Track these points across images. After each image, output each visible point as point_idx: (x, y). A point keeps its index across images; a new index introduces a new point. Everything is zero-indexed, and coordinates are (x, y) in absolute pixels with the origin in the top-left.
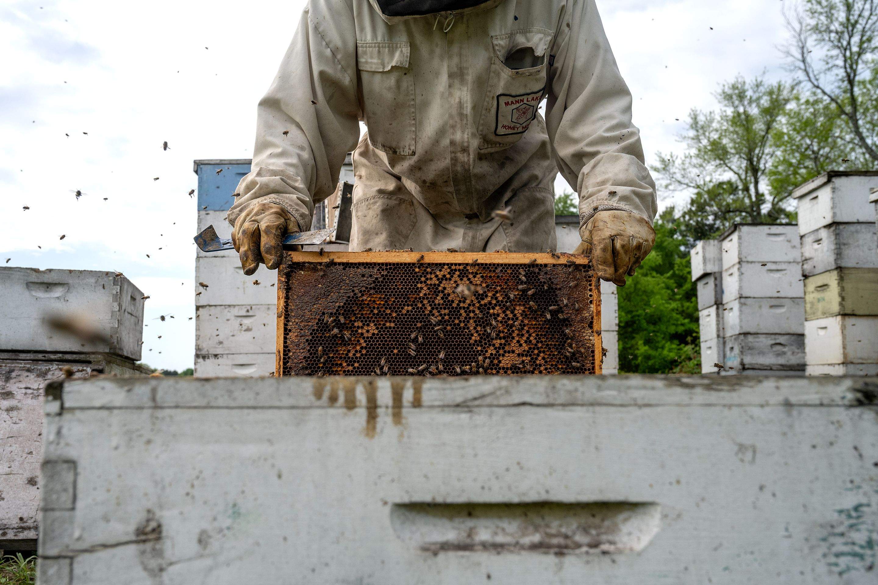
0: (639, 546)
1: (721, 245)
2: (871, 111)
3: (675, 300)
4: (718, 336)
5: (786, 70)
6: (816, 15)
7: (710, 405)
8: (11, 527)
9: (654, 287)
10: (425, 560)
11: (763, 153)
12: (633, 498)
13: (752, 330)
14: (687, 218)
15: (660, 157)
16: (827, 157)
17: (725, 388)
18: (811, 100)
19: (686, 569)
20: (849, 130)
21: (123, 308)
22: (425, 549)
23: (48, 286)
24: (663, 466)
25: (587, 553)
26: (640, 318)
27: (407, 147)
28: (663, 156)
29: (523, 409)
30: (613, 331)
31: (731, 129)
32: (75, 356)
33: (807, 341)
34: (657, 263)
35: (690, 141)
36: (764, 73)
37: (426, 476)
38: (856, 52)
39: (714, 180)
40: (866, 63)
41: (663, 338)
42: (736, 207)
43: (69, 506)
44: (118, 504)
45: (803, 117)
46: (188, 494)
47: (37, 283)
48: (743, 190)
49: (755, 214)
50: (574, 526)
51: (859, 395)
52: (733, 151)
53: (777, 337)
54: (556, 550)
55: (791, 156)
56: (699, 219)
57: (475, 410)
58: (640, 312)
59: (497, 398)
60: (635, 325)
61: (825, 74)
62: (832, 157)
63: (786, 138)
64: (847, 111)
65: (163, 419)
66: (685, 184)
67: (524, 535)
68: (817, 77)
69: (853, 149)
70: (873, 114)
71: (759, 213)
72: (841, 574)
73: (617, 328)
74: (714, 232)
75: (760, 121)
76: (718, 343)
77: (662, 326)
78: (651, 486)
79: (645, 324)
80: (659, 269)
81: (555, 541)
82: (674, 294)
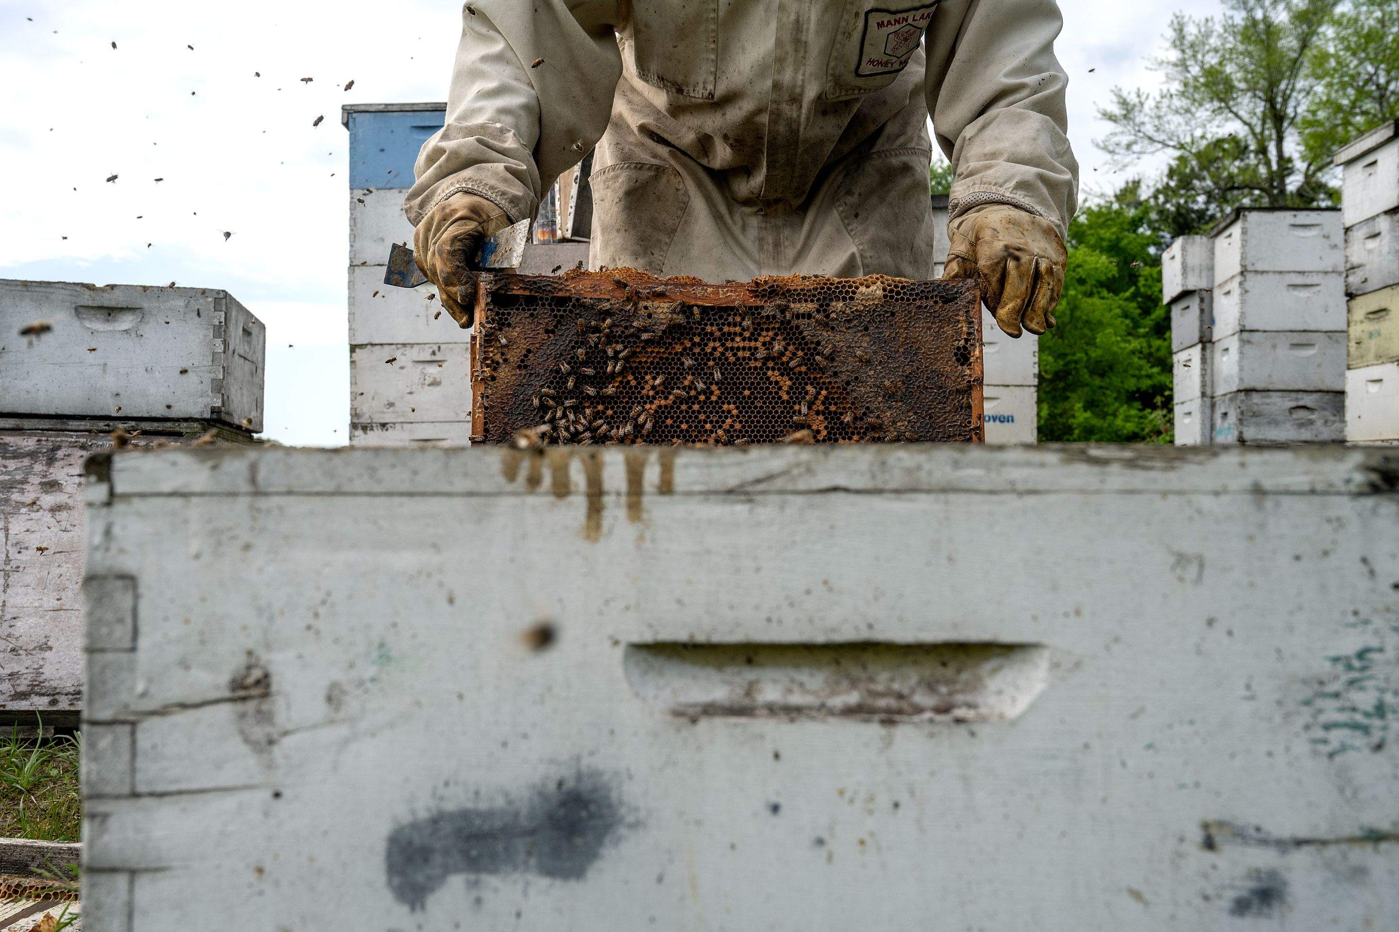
0: (1013, 711)
1: (1214, 243)
3: (1138, 336)
4: (1203, 395)
7: (1132, 492)
8: (65, 691)
9: (1102, 315)
10: (678, 730)
11: (1293, 90)
12: (1007, 637)
13: (1259, 385)
14: (1161, 199)
15: (1119, 96)
17: (1158, 464)
19: (1086, 746)
21: (231, 348)
22: (677, 713)
23: (110, 312)
24: (1055, 588)
25: (931, 721)
26: (1078, 366)
27: (701, 85)
28: (1125, 94)
29: (834, 497)
30: (1030, 386)
31: (1241, 48)
32: (156, 424)
33: (1349, 402)
34: (1110, 275)
35: (1170, 70)
37: (679, 602)
39: (1209, 136)
41: (1116, 399)
42: (1244, 181)
43: (128, 645)
44: (203, 642)
45: (1362, 27)
46: (309, 628)
47: (93, 308)
48: (1257, 153)
49: (1275, 191)
50: (914, 679)
51: (1374, 477)
52: (1242, 85)
53: (1300, 395)
54: (883, 716)
55: (1341, 93)
56: (1182, 201)
57: (759, 498)
58: (1079, 355)
59: (794, 479)
60: (1070, 377)
63: (1333, 63)
65: (269, 511)
66: (1159, 142)
67: (833, 693)
71: (1282, 191)
72: (1331, 755)
73: (1036, 382)
74: (1207, 223)
75: (1291, 35)
76: (1203, 405)
77: (1114, 379)
78: (1035, 618)
79: (1087, 376)
80: (1112, 286)
81: (882, 703)
82: (1136, 325)
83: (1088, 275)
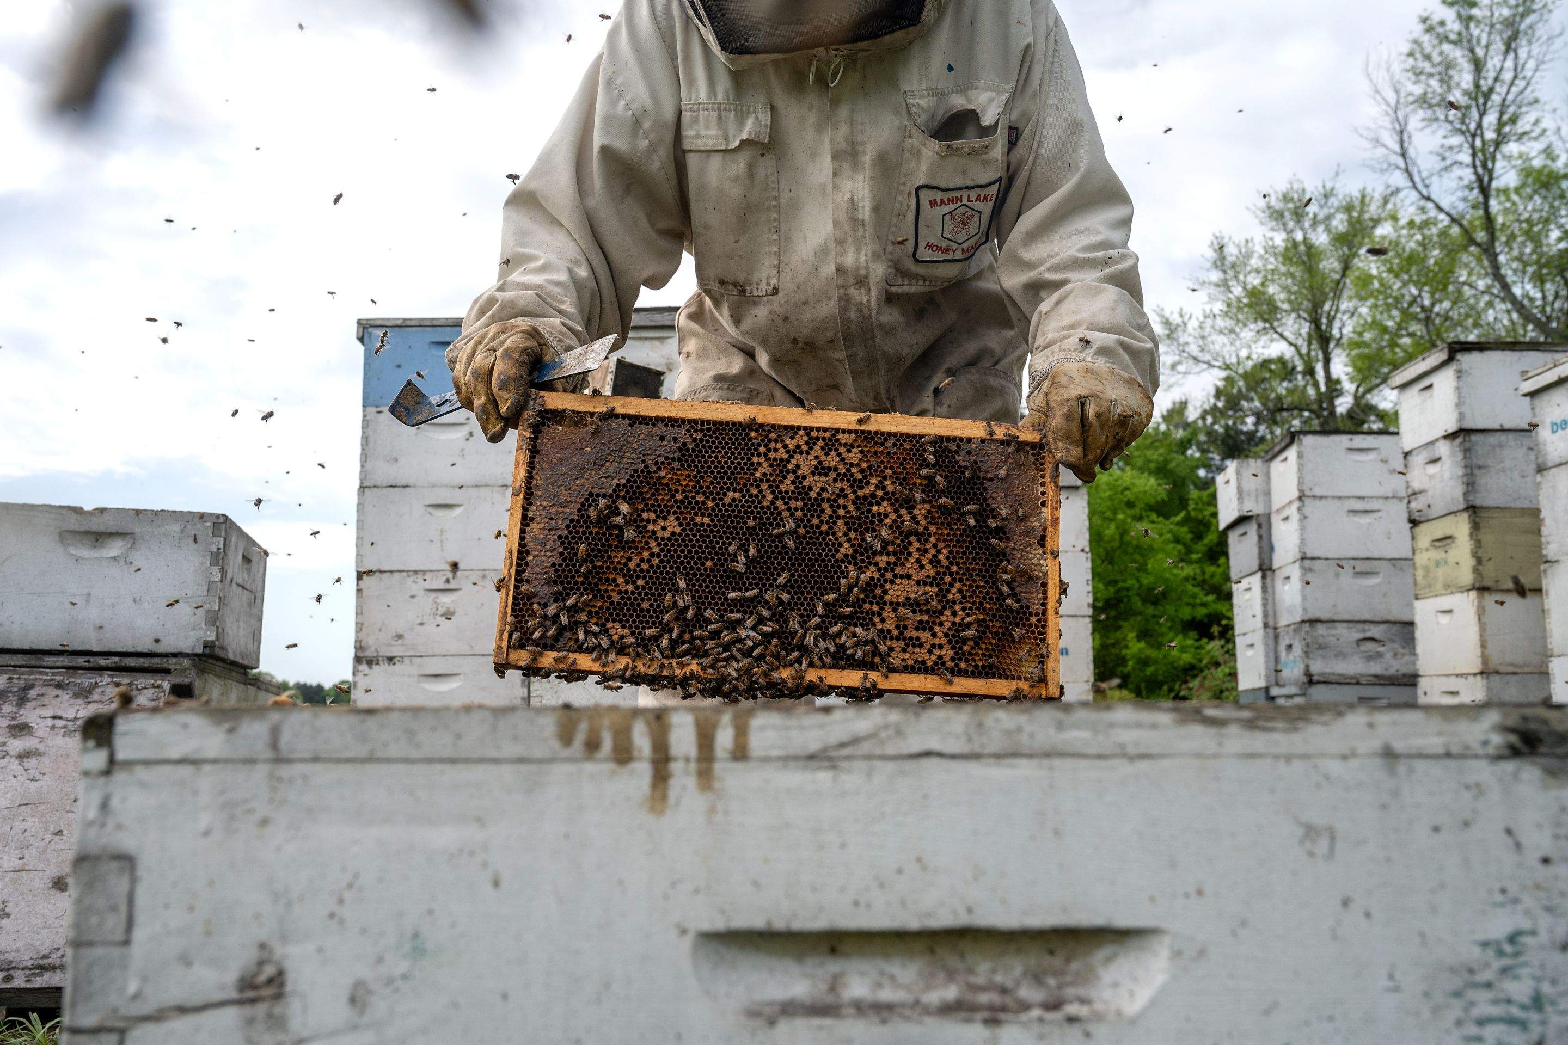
0: (1132, 1007)
1: (1269, 467)
2: (1520, 239)
3: (1190, 562)
4: (1266, 625)
5: (1373, 169)
6: (1423, 78)
7: (1253, 756)
8: (21, 966)
9: (1153, 540)
10: (754, 1034)
11: (1337, 311)
12: (1122, 921)
13: (1324, 616)
14: (1209, 420)
15: (1162, 316)
16: (1447, 318)
17: (1280, 725)
18: (1418, 220)
20: (1483, 272)
21: (229, 576)
22: (753, 1013)
23: (98, 537)
24: (1173, 865)
25: (1041, 1020)
26: (1129, 594)
27: (764, 282)
28: (1167, 314)
29: (926, 763)
30: (1085, 616)
31: (1283, 269)
32: (142, 660)
33: (1418, 634)
34: (1159, 498)
35: (1212, 290)
36: (1337, 174)
37: (756, 884)
38: (1492, 140)
39: (1255, 356)
40: (1508, 158)
41: (1171, 628)
42: (1292, 403)
43: (120, 937)
44: (208, 933)
45: (1404, 249)
46: (332, 916)
47: (79, 533)
48: (1304, 373)
49: (1325, 413)
50: (1018, 970)
51: (1513, 738)
52: (1286, 306)
53: (1367, 626)
54: (986, 1014)
55: (1385, 315)
56: (1230, 422)
57: (843, 764)
58: (1130, 582)
59: (882, 743)
60: (1122, 606)
61: (1441, 176)
62: (1456, 317)
63: (1376, 284)
64: (1479, 240)
65: (291, 781)
66: (1204, 362)
67: (928, 988)
68: (1427, 182)
69: (1490, 304)
70: (1523, 244)
71: (1332, 413)
73: (1090, 611)
74: (1257, 445)
75: (1332, 256)
76: (1266, 637)
77: (1168, 607)
78: (1152, 899)
79: (1139, 604)
80: (1162, 509)
81: (984, 998)
82: (1189, 551)
83: (1137, 498)
